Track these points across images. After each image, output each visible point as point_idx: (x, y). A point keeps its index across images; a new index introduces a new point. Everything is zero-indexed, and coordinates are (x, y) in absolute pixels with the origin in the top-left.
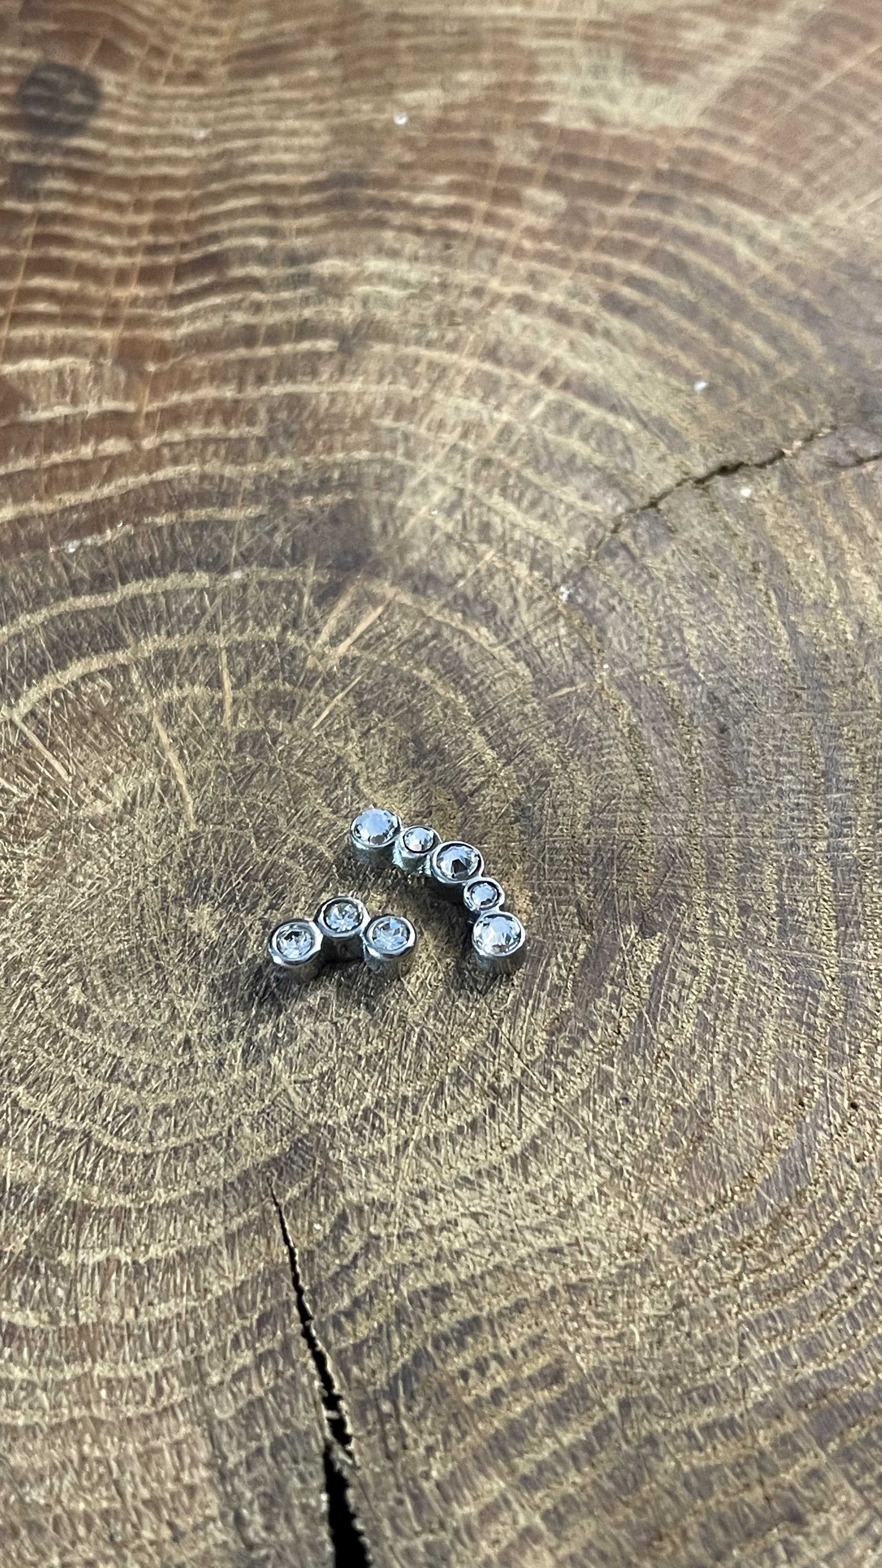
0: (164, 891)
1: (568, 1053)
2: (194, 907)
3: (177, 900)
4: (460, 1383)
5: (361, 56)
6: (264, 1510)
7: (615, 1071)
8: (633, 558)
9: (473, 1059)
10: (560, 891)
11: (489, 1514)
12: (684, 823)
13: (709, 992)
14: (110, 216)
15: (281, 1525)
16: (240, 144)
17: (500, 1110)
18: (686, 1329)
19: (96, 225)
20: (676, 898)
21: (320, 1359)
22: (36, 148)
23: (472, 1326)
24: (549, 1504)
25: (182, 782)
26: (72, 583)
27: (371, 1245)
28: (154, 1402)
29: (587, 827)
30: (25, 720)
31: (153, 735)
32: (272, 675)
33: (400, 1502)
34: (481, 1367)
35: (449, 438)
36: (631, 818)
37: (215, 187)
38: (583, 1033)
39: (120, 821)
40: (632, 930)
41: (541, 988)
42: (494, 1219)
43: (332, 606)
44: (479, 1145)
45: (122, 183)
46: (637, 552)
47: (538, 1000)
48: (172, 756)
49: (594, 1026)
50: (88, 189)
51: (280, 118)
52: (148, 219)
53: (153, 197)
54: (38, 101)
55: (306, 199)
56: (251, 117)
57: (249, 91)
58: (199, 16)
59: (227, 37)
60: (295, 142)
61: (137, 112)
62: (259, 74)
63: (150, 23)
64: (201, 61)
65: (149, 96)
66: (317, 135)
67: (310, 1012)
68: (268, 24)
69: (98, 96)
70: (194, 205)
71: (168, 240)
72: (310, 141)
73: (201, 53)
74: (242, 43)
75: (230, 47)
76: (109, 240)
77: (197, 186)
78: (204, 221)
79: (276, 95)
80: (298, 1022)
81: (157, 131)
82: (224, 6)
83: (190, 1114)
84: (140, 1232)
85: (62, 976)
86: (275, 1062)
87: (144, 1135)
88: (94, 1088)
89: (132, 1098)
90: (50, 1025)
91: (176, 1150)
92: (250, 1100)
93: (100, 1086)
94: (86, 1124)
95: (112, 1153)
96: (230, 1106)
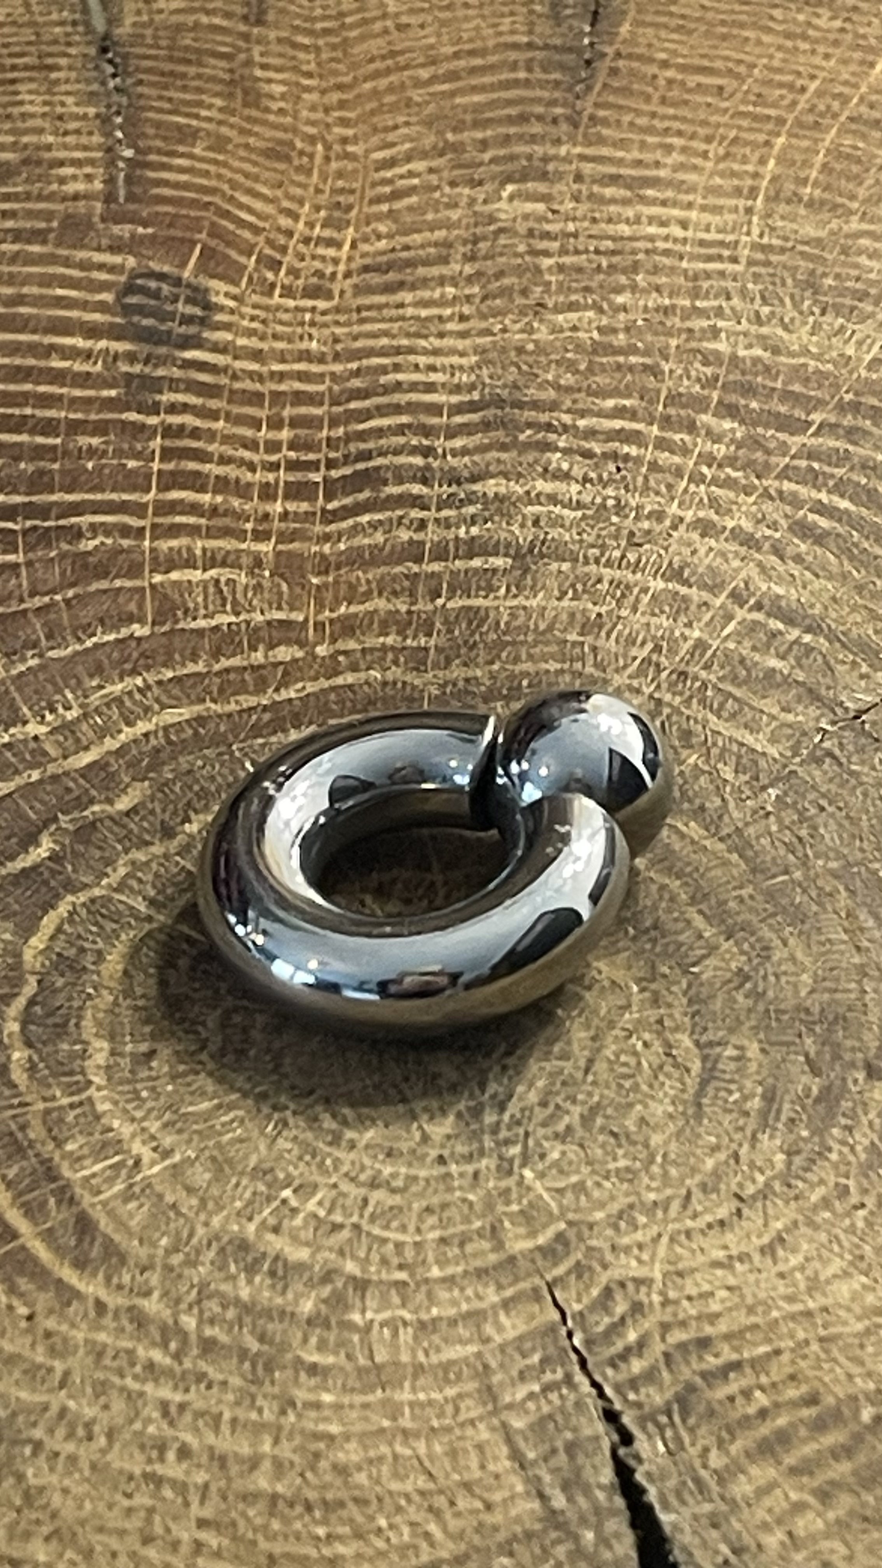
1: (808, 1170)
4: (728, 1405)
6: (564, 1488)
9: (716, 1174)
10: (788, 1044)
14: (245, 432)
15: (581, 1500)
16: (377, 361)
17: (746, 1212)
19: (229, 439)
21: (597, 1386)
22: (148, 360)
23: (734, 1366)
27: (637, 1309)
28: (454, 1417)
29: (811, 992)
34: (746, 1393)
35: (640, 651)
36: (853, 986)
37: (355, 405)
38: (820, 1154)
40: (861, 1076)
41: (777, 1119)
44: (729, 1236)
45: (254, 398)
50: (216, 404)
51: (418, 335)
52: (285, 434)
53: (287, 412)
54: (140, 310)
55: (458, 419)
56: (386, 333)
57: (380, 307)
58: (311, 225)
59: (346, 247)
60: (438, 361)
61: (255, 325)
62: (389, 289)
63: (256, 230)
64: (320, 274)
65: (267, 308)
66: (462, 354)
67: (557, 1136)
68: (390, 236)
69: (208, 306)
70: (334, 423)
71: (311, 457)
72: (455, 360)
73: (317, 264)
74: (364, 255)
75: (350, 259)
76: (247, 454)
77: (335, 403)
78: (348, 438)
79: (410, 311)
80: (546, 1144)
81: (281, 345)
82: (337, 214)
83: (453, 1212)
84: (420, 1298)
85: (311, 1106)
86: (528, 1173)
87: (411, 1228)
88: (357, 1192)
89: (396, 1200)
90: (307, 1143)
91: (443, 1239)
92: (508, 1202)
93: (363, 1191)
94: (354, 1219)
95: (384, 1241)
96: (490, 1207)
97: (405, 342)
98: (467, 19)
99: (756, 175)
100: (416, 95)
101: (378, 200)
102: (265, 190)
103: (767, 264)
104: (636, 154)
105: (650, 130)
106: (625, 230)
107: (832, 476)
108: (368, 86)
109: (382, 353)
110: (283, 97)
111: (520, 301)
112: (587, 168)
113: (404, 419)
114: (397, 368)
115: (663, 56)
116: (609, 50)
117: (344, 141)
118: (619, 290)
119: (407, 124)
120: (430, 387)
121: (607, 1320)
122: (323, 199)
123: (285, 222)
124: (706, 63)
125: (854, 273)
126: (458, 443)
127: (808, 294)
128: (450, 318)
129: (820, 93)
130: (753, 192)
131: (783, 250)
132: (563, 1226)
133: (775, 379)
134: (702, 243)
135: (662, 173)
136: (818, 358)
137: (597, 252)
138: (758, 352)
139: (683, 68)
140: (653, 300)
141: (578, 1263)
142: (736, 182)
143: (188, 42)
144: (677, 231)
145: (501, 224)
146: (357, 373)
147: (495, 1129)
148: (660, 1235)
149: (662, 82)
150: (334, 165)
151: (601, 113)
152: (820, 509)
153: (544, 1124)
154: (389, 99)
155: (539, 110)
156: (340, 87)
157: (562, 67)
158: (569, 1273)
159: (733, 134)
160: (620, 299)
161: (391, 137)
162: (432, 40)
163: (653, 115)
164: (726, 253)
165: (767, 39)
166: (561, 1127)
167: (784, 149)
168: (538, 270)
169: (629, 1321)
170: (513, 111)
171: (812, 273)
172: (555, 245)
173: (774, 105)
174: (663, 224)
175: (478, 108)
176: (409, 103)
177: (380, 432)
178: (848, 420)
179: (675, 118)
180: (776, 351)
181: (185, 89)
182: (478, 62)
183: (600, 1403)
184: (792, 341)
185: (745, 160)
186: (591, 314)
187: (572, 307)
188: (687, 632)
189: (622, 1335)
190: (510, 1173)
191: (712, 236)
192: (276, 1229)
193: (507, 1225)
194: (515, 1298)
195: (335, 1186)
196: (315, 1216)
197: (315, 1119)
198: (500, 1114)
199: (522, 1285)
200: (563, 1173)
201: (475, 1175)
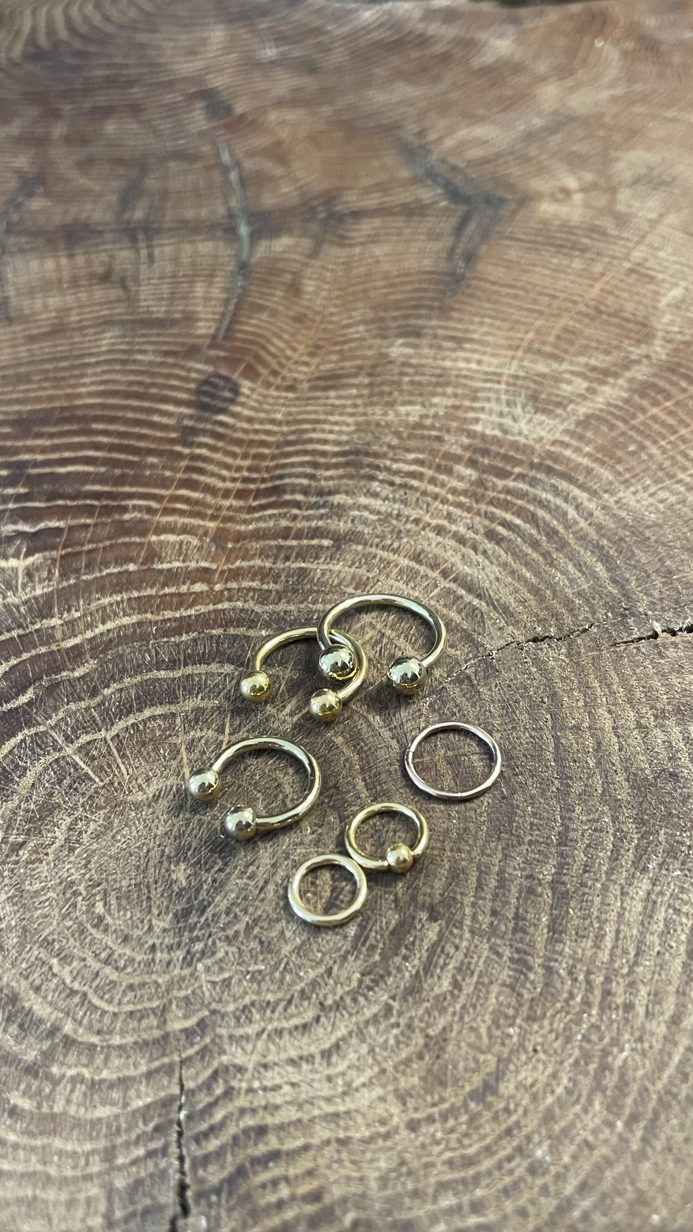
0: (163, 852)
1: (370, 989)
2: (177, 864)
3: (168, 857)
4: (260, 1191)
7: (396, 1005)
8: (472, 685)
9: (314, 984)
13: (462, 963)
14: (228, 459)
16: (305, 426)
17: (323, 1019)
18: (403, 1180)
19: (219, 464)
20: (455, 899)
22: (199, 419)
23: (275, 1155)
26: (158, 663)
27: (229, 1092)
30: (112, 739)
31: (179, 757)
34: (275, 1183)
37: (288, 449)
38: (382, 977)
39: (149, 805)
40: (424, 916)
42: (304, 1088)
44: (305, 1039)
45: (239, 442)
46: (475, 682)
48: (186, 771)
50: (220, 444)
51: (330, 414)
52: (248, 463)
53: (253, 451)
54: (206, 394)
55: (334, 460)
57: (318, 398)
58: (301, 355)
59: (313, 367)
60: (335, 428)
61: (256, 404)
62: (326, 389)
63: (274, 356)
64: (296, 380)
65: (265, 396)
66: (348, 425)
67: (227, 938)
68: (335, 363)
69: (237, 393)
70: (273, 458)
71: (255, 476)
72: (344, 428)
73: (296, 375)
74: (319, 372)
75: (313, 373)
76: (225, 473)
77: (278, 447)
78: (277, 467)
79: (331, 401)
80: (218, 944)
81: (263, 415)
82: (315, 350)
83: (145, 991)
84: (99, 1060)
85: (95, 895)
86: (200, 966)
87: (116, 1001)
88: (95, 965)
89: (114, 976)
90: (80, 923)
91: (131, 1013)
92: (180, 988)
93: (99, 965)
94: (85, 988)
95: (97, 1008)
96: (168, 991)
97: (323, 417)
98: (408, 259)
99: (522, 339)
101: (336, 344)
103: (515, 385)
104: (466, 326)
105: (477, 315)
106: (449, 364)
109: (310, 422)
110: (312, 293)
111: (386, 399)
112: (441, 332)
113: (308, 458)
114: (314, 430)
115: (493, 279)
116: (470, 275)
118: (436, 395)
119: (363, 308)
120: (325, 442)
121: (207, 1100)
122: (312, 342)
123: (290, 353)
124: (513, 283)
125: (557, 392)
126: (330, 473)
127: (531, 402)
128: (349, 406)
129: (565, 300)
131: (524, 378)
132: (206, 1013)
133: (501, 448)
134: (485, 373)
135: (476, 336)
136: (527, 437)
137: (432, 375)
138: (496, 432)
139: (503, 286)
140: (451, 402)
141: (205, 1046)
142: (511, 342)
144: (475, 366)
145: (390, 359)
146: (293, 432)
147: (193, 928)
148: (263, 1031)
149: (489, 292)
151: (457, 305)
152: (505, 523)
153: (223, 929)
154: (360, 296)
155: (427, 303)
157: (445, 283)
158: (197, 1053)
159: (516, 318)
160: (435, 400)
161: (354, 313)
163: (480, 307)
164: (496, 379)
166: (232, 932)
167: (540, 326)
168: (400, 383)
169: (220, 1103)
170: (414, 303)
171: (536, 391)
172: (413, 371)
173: (541, 305)
174: (469, 362)
175: (399, 301)
176: (368, 297)
178: (533, 473)
179: (491, 309)
180: (506, 432)
182: (406, 279)
183: (178, 1176)
184: (516, 427)
185: (519, 332)
186: (418, 407)
187: (410, 403)
189: (212, 1115)
190: (190, 964)
191: (492, 369)
192: (37, 989)
193: (174, 1006)
194: (157, 1070)
195: (84, 959)
196: (64, 983)
197: (93, 905)
198: (199, 917)
199: (166, 1060)
200: (221, 970)
201: (169, 964)
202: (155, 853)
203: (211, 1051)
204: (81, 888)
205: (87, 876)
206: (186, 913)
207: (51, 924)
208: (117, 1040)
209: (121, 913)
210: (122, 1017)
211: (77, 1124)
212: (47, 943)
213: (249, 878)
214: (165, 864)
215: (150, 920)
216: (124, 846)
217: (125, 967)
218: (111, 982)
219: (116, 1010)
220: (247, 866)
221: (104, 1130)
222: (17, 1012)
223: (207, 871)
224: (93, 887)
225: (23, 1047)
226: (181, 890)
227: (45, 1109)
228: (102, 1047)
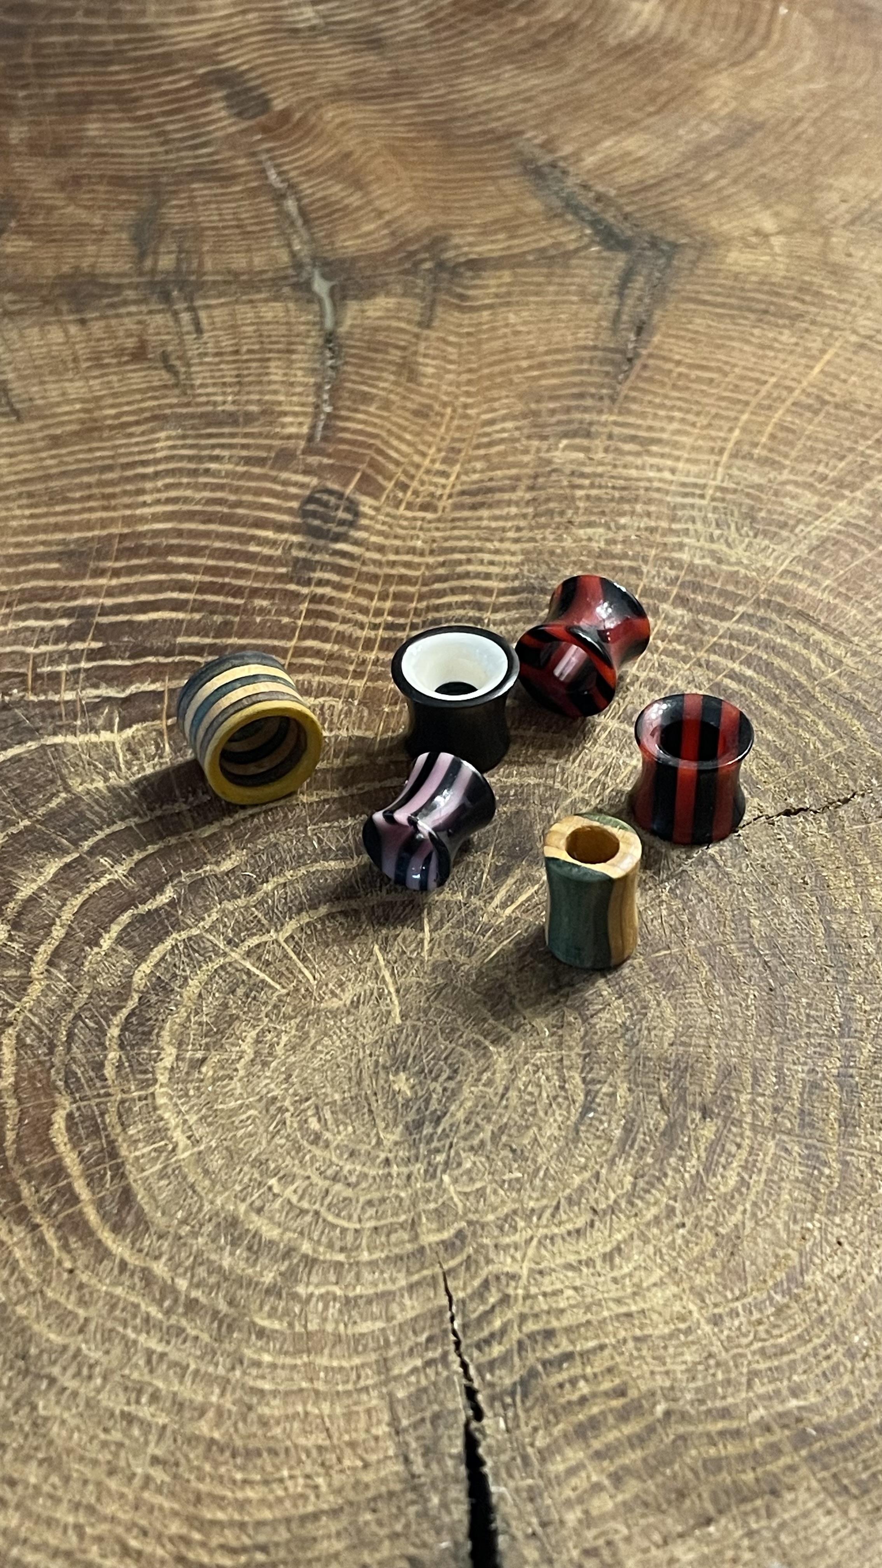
0: (377, 1062)
1: (647, 1191)
2: (396, 1073)
3: (384, 1067)
4: (558, 1391)
5: (548, 500)
6: (424, 1455)
7: (678, 1206)
8: (718, 867)
9: (581, 1190)
10: (648, 1086)
11: (572, 1472)
12: (739, 1049)
13: (747, 1161)
14: (363, 601)
15: (434, 1466)
16: (457, 556)
17: (597, 1224)
18: (712, 1371)
19: (351, 606)
20: (729, 1097)
21: (464, 1365)
22: (312, 549)
23: (568, 1357)
24: (612, 1469)
25: (392, 990)
26: (323, 852)
27: (505, 1300)
28: (355, 1383)
29: (671, 1045)
30: (286, 941)
31: (374, 959)
32: (459, 924)
33: (514, 1459)
34: (573, 1381)
35: (594, 775)
36: (702, 1042)
37: (437, 586)
38: (659, 1179)
39: (349, 1013)
40: (697, 1116)
41: (632, 1147)
42: (588, 1291)
43: (504, 882)
44: (582, 1243)
45: (373, 578)
46: (721, 863)
47: (629, 1155)
48: (386, 974)
49: (666, 1175)
50: (347, 581)
51: (487, 540)
52: (388, 604)
53: (392, 589)
54: (314, 515)
55: (502, 600)
56: (466, 538)
57: (466, 519)
58: (433, 461)
59: (452, 478)
60: (497, 558)
61: (385, 528)
62: (474, 507)
63: (398, 463)
64: (432, 495)
65: (394, 517)
66: (513, 554)
67: (472, 1148)
68: (482, 471)
69: (357, 514)
70: (422, 598)
71: (402, 621)
72: (508, 558)
73: (432, 489)
74: (463, 483)
75: (453, 486)
76: (360, 617)
77: (424, 584)
78: (428, 609)
79: (485, 523)
80: (463, 1155)
81: (398, 543)
82: (451, 455)
83: (387, 1206)
84: (350, 1277)
85: (305, 1110)
86: (446, 1178)
87: (355, 1217)
88: (323, 1184)
89: (349, 1193)
90: (295, 1141)
91: (376, 1228)
92: (428, 1201)
93: (327, 1183)
94: (317, 1206)
95: (334, 1226)
96: (414, 1204)
97: (477, 544)
98: (558, 329)
99: (725, 440)
100: (517, 378)
101: (478, 447)
102: (408, 437)
103: (723, 500)
104: (649, 422)
105: (662, 406)
106: (633, 473)
107: (744, 651)
108: (486, 371)
109: (462, 551)
110: (433, 376)
111: (557, 519)
112: (617, 430)
113: (467, 598)
114: (469, 561)
115: (677, 357)
116: (644, 352)
117: (466, 406)
118: (623, 514)
119: (507, 397)
120: (488, 576)
121: (481, 1308)
122: (444, 444)
123: (417, 459)
124: (704, 363)
125: (780, 509)
126: (499, 616)
127: (748, 521)
128: (510, 529)
129: (776, 386)
130: (721, 451)
131: (735, 491)
132: (463, 1224)
133: (716, 580)
134: (684, 485)
135: (665, 436)
136: (747, 567)
137: (614, 488)
138: (708, 561)
139: (691, 366)
140: (644, 522)
141: (469, 1257)
142: (712, 444)
143: (381, 338)
144: (667, 475)
145: (554, 466)
146: (443, 564)
147: (430, 1139)
148: (532, 1238)
149: (675, 375)
150: (456, 422)
151: (633, 394)
152: (733, 676)
153: (465, 1138)
154: (499, 380)
155: (593, 390)
156: (470, 371)
157: (612, 362)
158: (461, 1264)
159: (714, 411)
160: (623, 521)
161: (496, 405)
162: (532, 342)
163: (666, 396)
164: (698, 492)
165: (746, 348)
166: (476, 1142)
167: (747, 422)
168: (573, 499)
169: (497, 1310)
170: (575, 390)
171: (752, 508)
172: (587, 482)
173: (745, 392)
174: (660, 470)
175: (554, 387)
176: (511, 382)
177: (449, 606)
178: (761, 613)
179: (679, 399)
180: (720, 561)
181: (373, 368)
182: (559, 357)
183: (464, 1381)
184: (733, 555)
185: (720, 429)
186: (601, 530)
187: (590, 524)
188: (628, 761)
189: (489, 1323)
190: (433, 1176)
191: (691, 480)
192: (259, 1211)
193: (424, 1220)
194: (419, 1283)
195: (308, 1178)
196: (289, 1202)
197: (306, 1121)
198: (435, 1128)
199: (426, 1272)
200: (472, 1180)
201: (409, 1177)
202: (368, 1063)
203: (477, 1262)
204: (287, 1103)
205: (291, 1091)
206: (419, 1125)
207: (260, 1143)
208: (365, 1256)
209: (341, 1128)
210: (367, 1233)
211: (338, 1339)
212: (259, 1163)
213: (484, 1085)
214: (382, 1074)
215: (377, 1134)
216: (328, 1057)
217: (358, 1183)
218: (345, 1199)
219: (358, 1226)
220: (481, 1073)
221: (371, 1345)
222: (241, 1235)
223: (435, 1079)
224: (301, 1102)
225: (258, 1269)
226: (408, 1101)
227: (298, 1328)
228: (351, 1265)
